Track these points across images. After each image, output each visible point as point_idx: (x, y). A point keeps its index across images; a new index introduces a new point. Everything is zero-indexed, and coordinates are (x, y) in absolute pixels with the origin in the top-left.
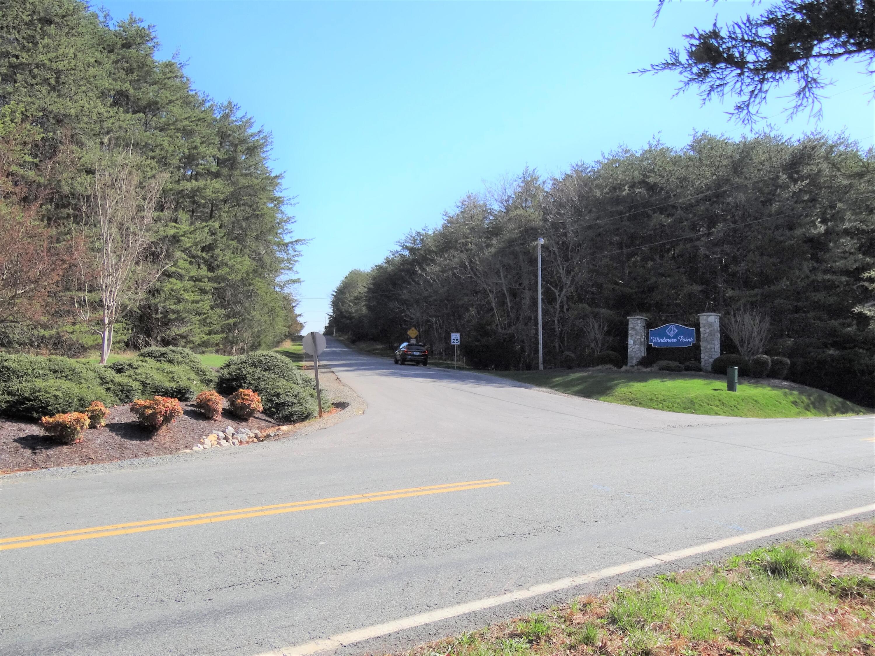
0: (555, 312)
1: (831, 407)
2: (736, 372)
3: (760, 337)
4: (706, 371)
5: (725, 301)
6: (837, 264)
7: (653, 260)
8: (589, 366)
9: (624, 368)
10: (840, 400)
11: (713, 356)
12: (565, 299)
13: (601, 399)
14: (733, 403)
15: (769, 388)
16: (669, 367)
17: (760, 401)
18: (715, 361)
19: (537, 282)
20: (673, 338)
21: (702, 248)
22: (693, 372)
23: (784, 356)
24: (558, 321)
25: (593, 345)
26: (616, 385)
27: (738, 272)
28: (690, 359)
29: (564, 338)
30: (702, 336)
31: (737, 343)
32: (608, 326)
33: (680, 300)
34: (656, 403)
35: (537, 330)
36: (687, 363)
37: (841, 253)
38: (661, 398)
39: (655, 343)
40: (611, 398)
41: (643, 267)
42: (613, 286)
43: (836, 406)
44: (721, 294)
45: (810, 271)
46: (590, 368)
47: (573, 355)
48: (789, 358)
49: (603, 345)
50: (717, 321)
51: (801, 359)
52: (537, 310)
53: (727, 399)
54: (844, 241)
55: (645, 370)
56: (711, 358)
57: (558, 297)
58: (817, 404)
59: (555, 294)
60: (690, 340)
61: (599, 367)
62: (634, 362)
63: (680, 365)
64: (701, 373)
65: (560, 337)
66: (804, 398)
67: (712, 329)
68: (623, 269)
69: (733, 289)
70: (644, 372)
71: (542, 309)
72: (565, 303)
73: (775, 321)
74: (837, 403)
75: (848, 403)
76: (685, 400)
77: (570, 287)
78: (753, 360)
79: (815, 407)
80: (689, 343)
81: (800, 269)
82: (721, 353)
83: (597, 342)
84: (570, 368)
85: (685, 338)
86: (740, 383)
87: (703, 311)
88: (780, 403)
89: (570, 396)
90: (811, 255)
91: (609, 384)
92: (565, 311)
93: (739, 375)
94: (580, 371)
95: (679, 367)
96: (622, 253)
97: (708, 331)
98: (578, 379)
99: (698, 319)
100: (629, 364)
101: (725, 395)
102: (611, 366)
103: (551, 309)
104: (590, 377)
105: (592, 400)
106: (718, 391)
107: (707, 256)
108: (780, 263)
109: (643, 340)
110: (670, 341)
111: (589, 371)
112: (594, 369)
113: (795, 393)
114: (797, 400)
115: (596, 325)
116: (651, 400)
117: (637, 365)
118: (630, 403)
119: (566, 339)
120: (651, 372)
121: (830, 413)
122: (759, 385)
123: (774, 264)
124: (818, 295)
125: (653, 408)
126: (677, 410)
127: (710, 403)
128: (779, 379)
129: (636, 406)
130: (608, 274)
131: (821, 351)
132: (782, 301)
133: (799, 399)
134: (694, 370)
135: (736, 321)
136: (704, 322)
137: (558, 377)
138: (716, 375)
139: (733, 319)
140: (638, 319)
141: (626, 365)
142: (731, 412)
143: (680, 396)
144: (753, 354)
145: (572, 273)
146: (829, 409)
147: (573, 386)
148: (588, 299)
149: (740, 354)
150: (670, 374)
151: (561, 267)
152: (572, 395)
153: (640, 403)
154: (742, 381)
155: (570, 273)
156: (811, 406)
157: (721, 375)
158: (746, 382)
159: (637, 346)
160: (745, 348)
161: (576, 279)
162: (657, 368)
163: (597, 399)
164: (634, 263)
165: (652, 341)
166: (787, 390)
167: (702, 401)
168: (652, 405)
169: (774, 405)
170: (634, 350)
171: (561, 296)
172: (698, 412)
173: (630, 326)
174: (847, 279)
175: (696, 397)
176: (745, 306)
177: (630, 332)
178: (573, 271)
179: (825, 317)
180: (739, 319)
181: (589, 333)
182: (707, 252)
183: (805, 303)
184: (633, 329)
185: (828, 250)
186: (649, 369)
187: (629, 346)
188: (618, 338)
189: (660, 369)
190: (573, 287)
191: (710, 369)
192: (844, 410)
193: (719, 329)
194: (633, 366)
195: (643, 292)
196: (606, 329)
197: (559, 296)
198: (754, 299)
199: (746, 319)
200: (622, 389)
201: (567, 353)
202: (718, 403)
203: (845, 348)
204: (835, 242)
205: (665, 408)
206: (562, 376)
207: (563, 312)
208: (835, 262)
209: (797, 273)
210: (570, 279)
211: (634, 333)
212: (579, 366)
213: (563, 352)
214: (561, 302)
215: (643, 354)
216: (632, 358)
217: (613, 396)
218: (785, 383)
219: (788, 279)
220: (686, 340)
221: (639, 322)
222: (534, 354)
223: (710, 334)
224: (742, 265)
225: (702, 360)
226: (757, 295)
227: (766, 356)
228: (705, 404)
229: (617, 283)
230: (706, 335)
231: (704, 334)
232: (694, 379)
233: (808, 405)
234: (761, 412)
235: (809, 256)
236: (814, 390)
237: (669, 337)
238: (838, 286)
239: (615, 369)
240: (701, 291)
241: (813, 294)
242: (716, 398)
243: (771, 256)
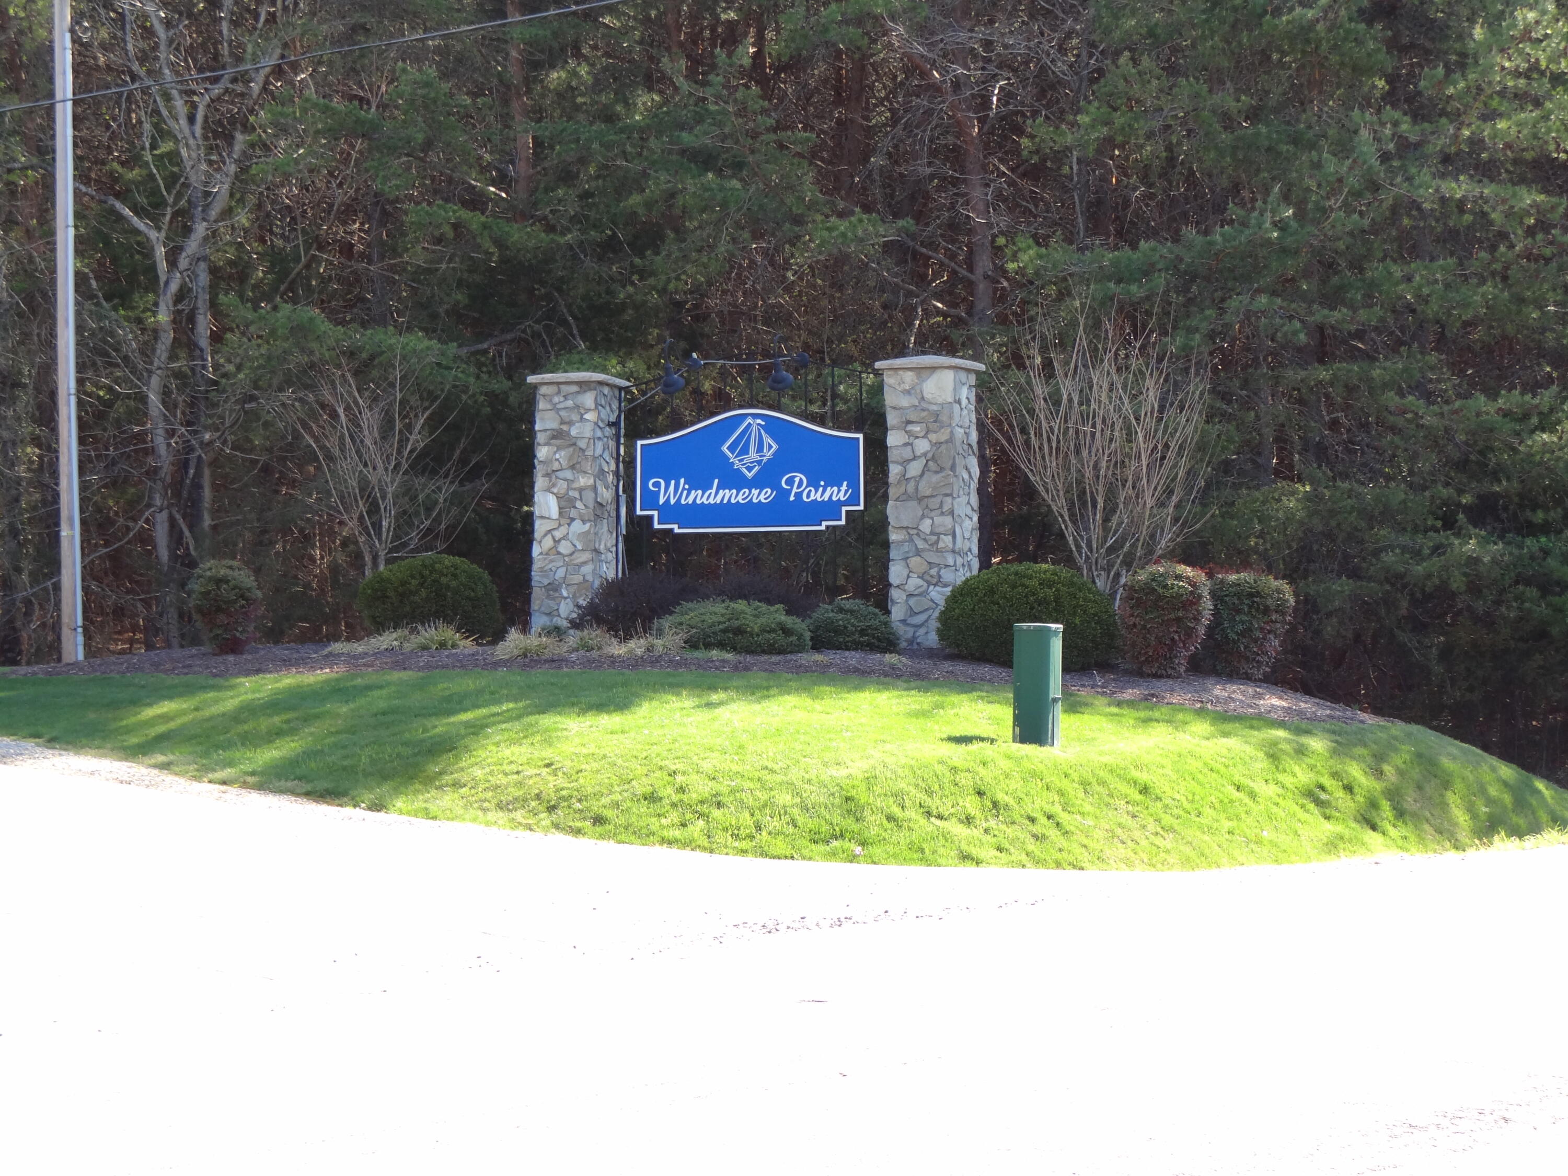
0: (147, 351)
1: (1471, 810)
2: (1057, 647)
3: (1159, 479)
4: (916, 651)
5: (1001, 298)
6: (1502, 125)
7: (653, 80)
8: (336, 637)
9: (514, 640)
10: (1507, 771)
11: (947, 576)
12: (204, 278)
13: (400, 803)
14: (1040, 803)
15: (1202, 727)
16: (739, 631)
17: (1159, 784)
18: (960, 595)
19: (48, 185)
20: (757, 483)
21: (899, 30)
22: (853, 658)
23: (1270, 569)
24: (166, 393)
25: (351, 526)
26: (477, 729)
27: (1061, 155)
28: (835, 591)
29: (197, 486)
30: (894, 470)
31: (1059, 505)
32: (433, 423)
33: (788, 289)
34: (674, 817)
35: (49, 448)
36: (825, 611)
37: (1517, 74)
38: (700, 788)
39: (670, 512)
40: (447, 800)
41: (610, 118)
42: (456, 212)
43: (1490, 801)
44: (984, 264)
45: (1385, 157)
46: (337, 647)
47: (245, 578)
48: (1290, 577)
49: (404, 520)
50: (967, 394)
51: (1342, 586)
52: (53, 334)
53: (1015, 784)
54: (1531, 16)
55: (618, 649)
56: (939, 582)
57: (163, 266)
58: (1410, 801)
59: (146, 250)
60: (839, 493)
61: (388, 640)
62: (566, 610)
63: (790, 621)
64: (891, 658)
65: (176, 486)
66: (1356, 772)
67: (943, 436)
68: (506, 119)
69: (1040, 241)
70: (613, 661)
71: (80, 328)
72: (203, 300)
73: (1225, 397)
74: (1493, 791)
75: (1540, 785)
76: (816, 796)
77: (228, 212)
78: (1131, 589)
79: (1400, 814)
80: (831, 508)
81: (1344, 149)
82: (985, 564)
83: (373, 509)
84: (232, 646)
85: (813, 483)
86: (1073, 707)
87: (901, 351)
88: (1253, 795)
89: (233, 792)
90: (1391, 80)
91: (441, 726)
92: (204, 343)
93: (1066, 669)
94: (287, 664)
95: (786, 631)
96: (497, 43)
97: (922, 446)
98: (274, 705)
99: (878, 390)
100: (538, 621)
101: (1006, 765)
102: (449, 633)
103: (127, 335)
104: (337, 691)
105: (348, 811)
106: (975, 747)
107: (913, 68)
108: (1254, 115)
109: (606, 495)
110: (740, 497)
111: (331, 660)
112: (359, 648)
113: (1317, 744)
114: (1327, 781)
115: (370, 419)
116: (652, 798)
117: (576, 625)
118: (545, 819)
119: (207, 493)
120: (652, 660)
121: (1463, 836)
122: (1162, 712)
123: (1228, 122)
124: (1420, 271)
125: (663, 841)
126: (780, 846)
127: (934, 804)
128: (1247, 678)
129: (578, 832)
130: (428, 145)
131: (1426, 543)
132: (1263, 299)
133: (1335, 775)
134: (857, 646)
135: (1054, 400)
136: (905, 402)
137: (170, 694)
138: (960, 667)
139: (1040, 389)
140: (584, 386)
141: (525, 628)
142: (1032, 846)
143: (795, 775)
144: (1128, 563)
145: (240, 138)
146: (1461, 817)
147: (251, 740)
148: (325, 281)
149: (1069, 561)
150: (739, 669)
151: (179, 103)
152: (245, 785)
153: (599, 820)
154: (1084, 694)
155: (229, 139)
156: (1385, 805)
157: (985, 670)
158: (1100, 701)
159: (578, 527)
160: (1096, 532)
161: (261, 167)
162: (679, 639)
163: (377, 807)
164: (566, 93)
165: (650, 500)
166: (1281, 733)
167: (898, 796)
168: (655, 824)
169: (1225, 805)
170: (564, 548)
171: (183, 263)
172: (877, 851)
173: (544, 422)
174: (1540, 198)
175: (870, 781)
176: (1095, 325)
177: (542, 452)
178: (247, 128)
179: (1448, 383)
180: (1068, 388)
181: (330, 458)
182: (919, 48)
183: (1363, 314)
184: (557, 435)
185: (1464, 62)
186: (637, 646)
187: (540, 527)
188: (484, 485)
189: (692, 644)
190: (243, 218)
191: (932, 639)
192: (1521, 822)
193: (974, 436)
194: (556, 632)
195: (610, 247)
196: (417, 439)
197: (172, 258)
198: (1136, 290)
199: (1100, 393)
200: (507, 752)
201: (211, 567)
202: (971, 805)
203: (1531, 529)
204: (1494, 23)
205: (720, 837)
206: (187, 690)
207: (192, 347)
208: (1490, 116)
209: (1331, 166)
210: (232, 168)
211: (562, 456)
212: (275, 635)
213: (193, 564)
214: (180, 296)
215: (610, 570)
216: (553, 588)
217: (457, 785)
218: (1274, 701)
219: (1286, 197)
220: (816, 496)
221: (588, 399)
222: (35, 578)
223: (933, 462)
224: (1083, 119)
225: (895, 594)
226: (1148, 271)
227: (1188, 571)
228: (912, 813)
229: (476, 202)
230: (915, 469)
231: (905, 463)
232: (858, 688)
233: (1373, 804)
234: (1168, 842)
235: (1381, 83)
236: (1398, 728)
237: (735, 480)
238: (1503, 236)
239: (467, 646)
240: (887, 247)
241: (1397, 271)
242: (965, 780)
243: (1216, 80)
